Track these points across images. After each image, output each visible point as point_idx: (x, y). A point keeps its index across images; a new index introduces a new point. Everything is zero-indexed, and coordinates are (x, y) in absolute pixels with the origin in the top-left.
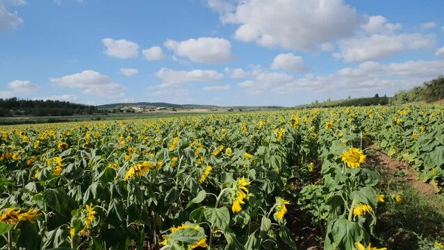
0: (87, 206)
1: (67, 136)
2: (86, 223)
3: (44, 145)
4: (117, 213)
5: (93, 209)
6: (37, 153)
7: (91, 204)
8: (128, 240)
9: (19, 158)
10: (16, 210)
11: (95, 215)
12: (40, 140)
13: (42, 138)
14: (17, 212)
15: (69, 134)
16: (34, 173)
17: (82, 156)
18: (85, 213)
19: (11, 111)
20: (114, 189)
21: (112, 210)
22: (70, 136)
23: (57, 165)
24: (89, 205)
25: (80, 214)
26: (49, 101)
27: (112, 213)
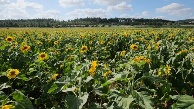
0: (168, 66)
1: (159, 34)
2: (166, 72)
3: (150, 37)
4: (182, 75)
5: (170, 68)
6: (148, 39)
7: (170, 66)
8: (183, 89)
9: (143, 40)
10: (145, 58)
11: (170, 71)
12: (150, 35)
13: (150, 34)
14: (145, 59)
15: (160, 33)
16: (147, 47)
17: (167, 44)
18: (166, 68)
19: (141, 23)
20: (185, 63)
21: (180, 72)
22: (161, 34)
23: (157, 45)
24: (169, 66)
25: (164, 68)
26: (154, 19)
27: (180, 74)
